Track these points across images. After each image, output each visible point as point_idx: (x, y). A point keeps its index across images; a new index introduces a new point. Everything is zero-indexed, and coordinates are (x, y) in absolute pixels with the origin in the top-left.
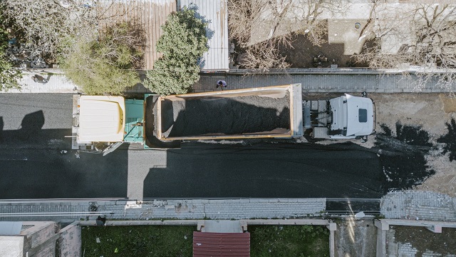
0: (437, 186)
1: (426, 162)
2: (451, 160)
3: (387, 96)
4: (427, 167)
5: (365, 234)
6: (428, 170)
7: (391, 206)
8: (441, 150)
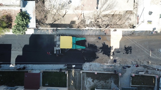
0: (99, 61)
1: (96, 54)
2: (103, 54)
3: (86, 36)
4: (96, 56)
5: (78, 75)
6: (97, 57)
7: (85, 67)
8: (100, 51)
